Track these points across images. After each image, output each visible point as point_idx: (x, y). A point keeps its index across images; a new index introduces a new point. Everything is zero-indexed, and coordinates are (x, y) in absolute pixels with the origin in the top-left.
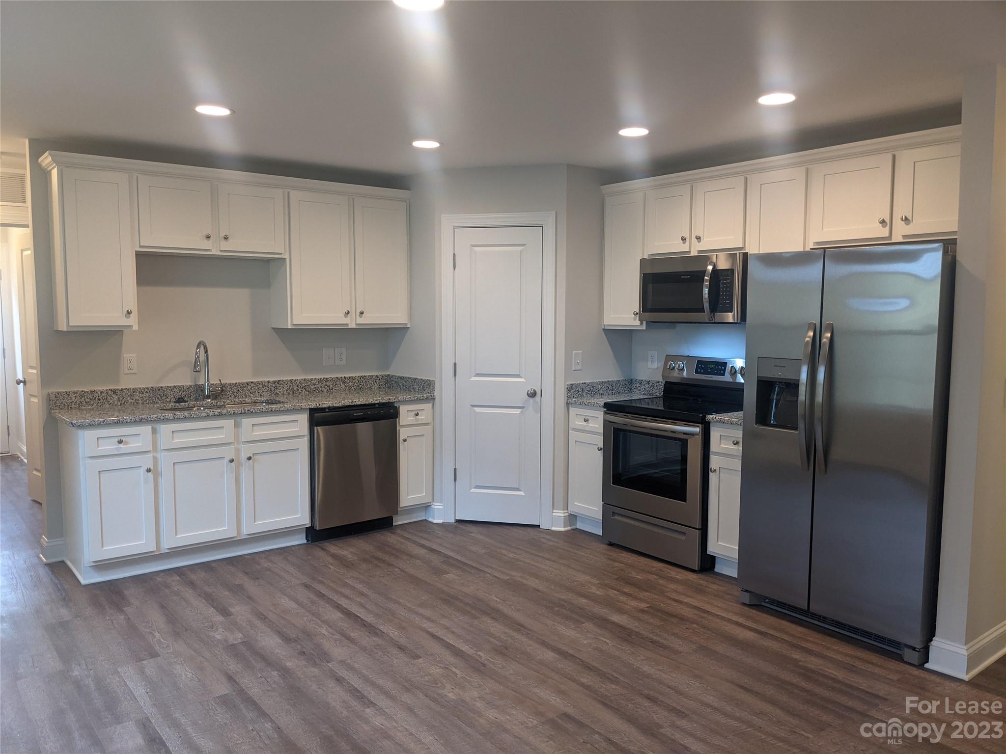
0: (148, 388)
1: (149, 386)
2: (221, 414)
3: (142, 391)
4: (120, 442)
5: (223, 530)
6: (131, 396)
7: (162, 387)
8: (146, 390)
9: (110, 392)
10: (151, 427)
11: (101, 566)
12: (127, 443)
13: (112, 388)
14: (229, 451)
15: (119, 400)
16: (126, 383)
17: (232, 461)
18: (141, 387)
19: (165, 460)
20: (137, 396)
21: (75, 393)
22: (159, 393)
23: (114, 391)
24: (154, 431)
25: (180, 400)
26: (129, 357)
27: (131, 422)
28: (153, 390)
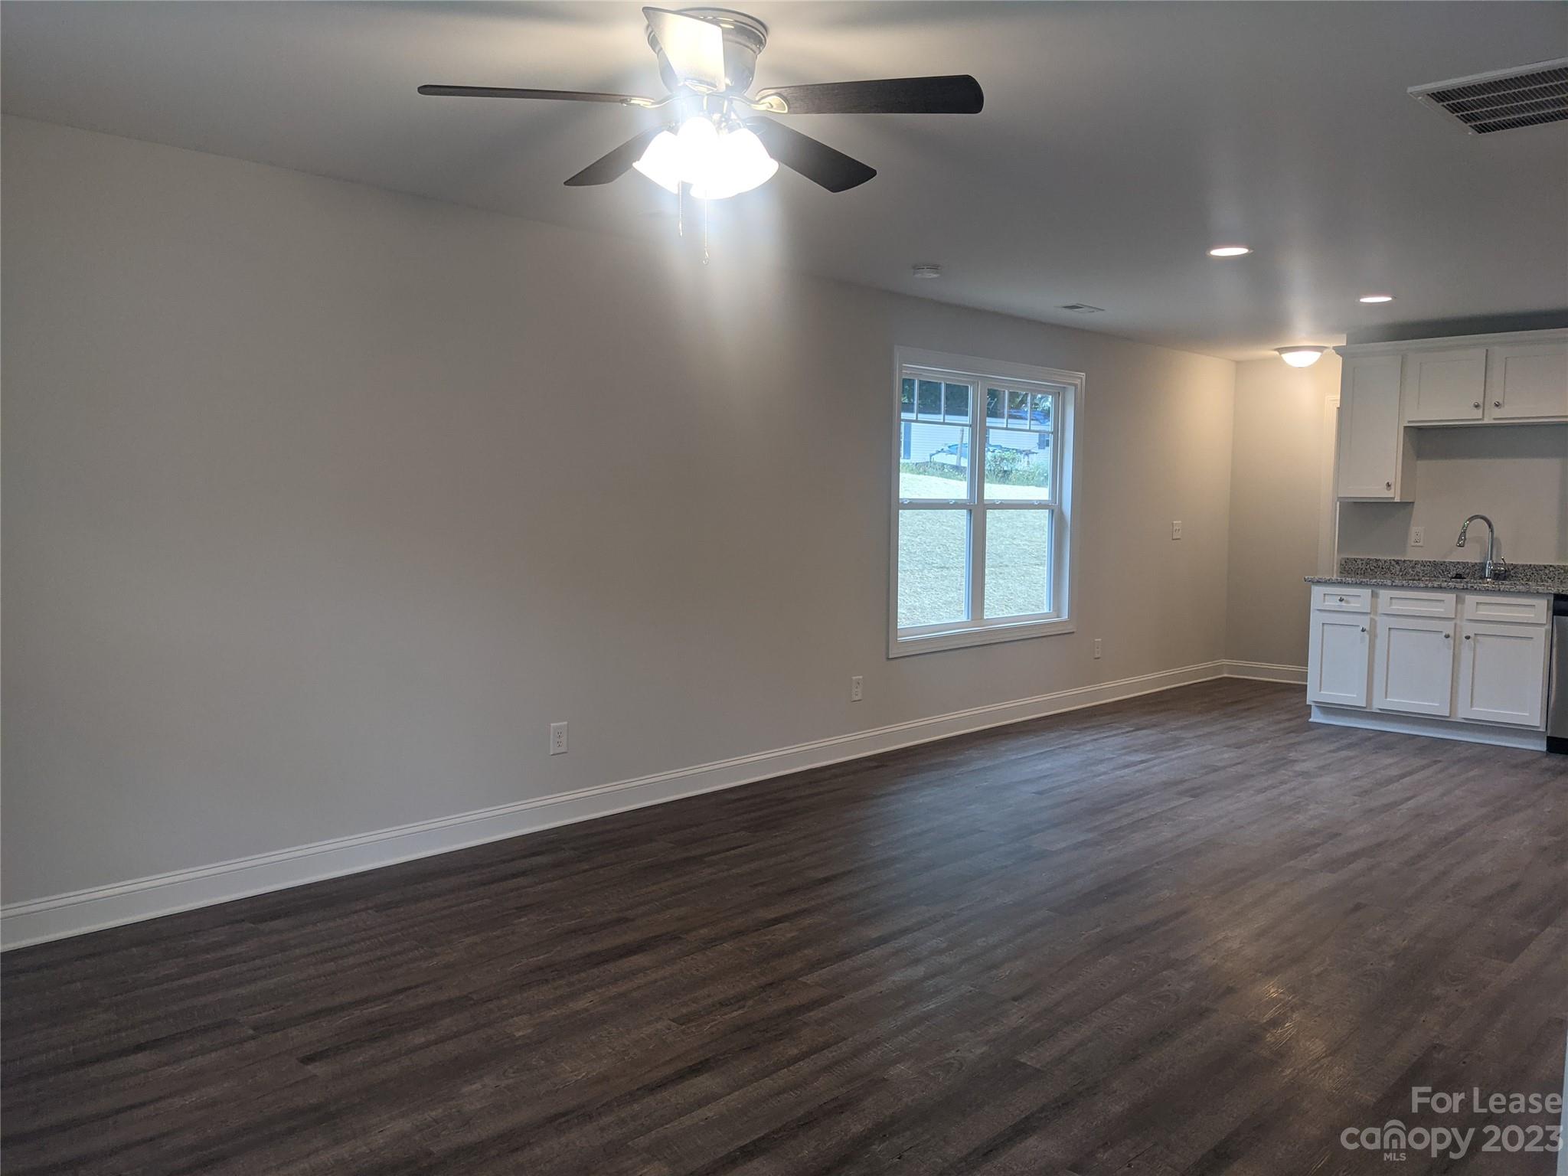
0: (1430, 562)
1: (1432, 560)
2: (1440, 587)
3: (1424, 564)
4: (1341, 600)
5: (1434, 705)
6: (1413, 567)
7: (1445, 562)
8: (1428, 563)
9: (1393, 562)
10: (1370, 590)
11: (1328, 709)
12: (1347, 602)
13: (1396, 559)
14: (1448, 628)
15: (1401, 571)
16: (1412, 555)
17: (1447, 636)
18: (1424, 560)
19: (1383, 624)
20: (1419, 568)
21: (1362, 560)
22: (1442, 567)
23: (1397, 562)
24: (1374, 595)
25: (1458, 576)
26: (1416, 530)
27: (1352, 584)
28: (1435, 564)
